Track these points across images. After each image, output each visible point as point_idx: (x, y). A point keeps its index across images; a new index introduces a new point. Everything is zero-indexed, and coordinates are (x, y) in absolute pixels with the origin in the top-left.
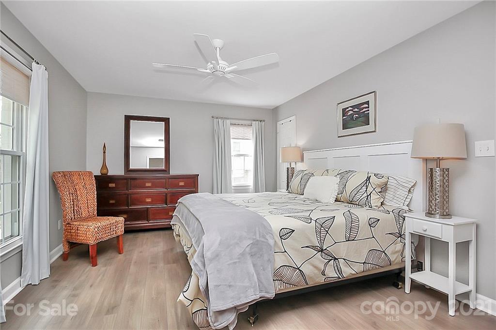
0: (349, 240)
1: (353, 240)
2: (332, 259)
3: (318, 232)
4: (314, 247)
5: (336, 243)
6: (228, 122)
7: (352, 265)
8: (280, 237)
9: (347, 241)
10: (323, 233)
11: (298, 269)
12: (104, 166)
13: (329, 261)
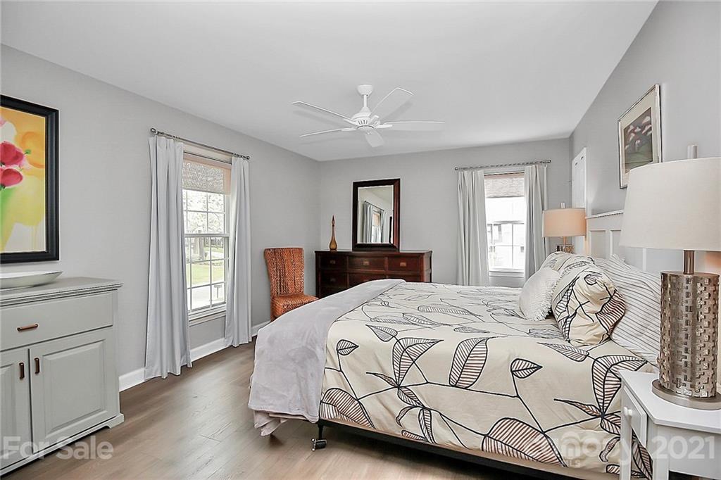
0: (455, 386)
1: (466, 388)
2: (416, 407)
3: (397, 359)
4: (387, 379)
5: (427, 382)
6: (480, 173)
7: (456, 429)
8: (338, 351)
9: (452, 386)
10: (406, 361)
11: (358, 400)
12: (333, 241)
13: (411, 408)
